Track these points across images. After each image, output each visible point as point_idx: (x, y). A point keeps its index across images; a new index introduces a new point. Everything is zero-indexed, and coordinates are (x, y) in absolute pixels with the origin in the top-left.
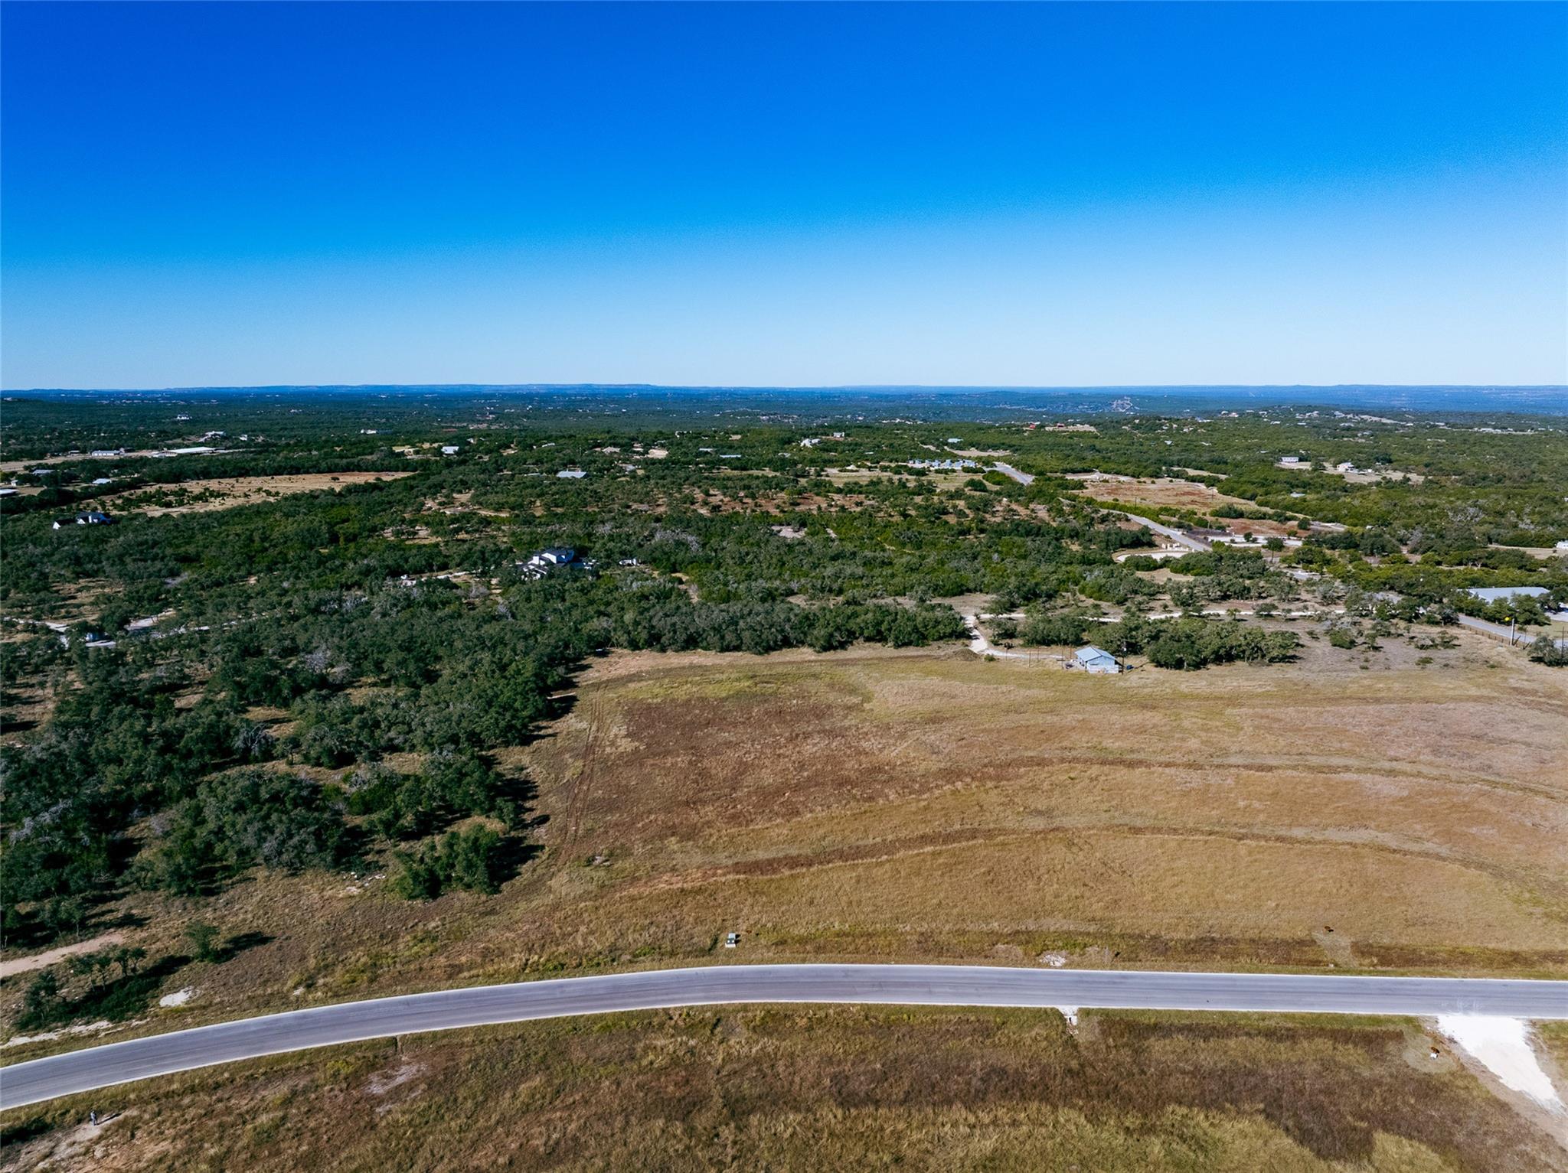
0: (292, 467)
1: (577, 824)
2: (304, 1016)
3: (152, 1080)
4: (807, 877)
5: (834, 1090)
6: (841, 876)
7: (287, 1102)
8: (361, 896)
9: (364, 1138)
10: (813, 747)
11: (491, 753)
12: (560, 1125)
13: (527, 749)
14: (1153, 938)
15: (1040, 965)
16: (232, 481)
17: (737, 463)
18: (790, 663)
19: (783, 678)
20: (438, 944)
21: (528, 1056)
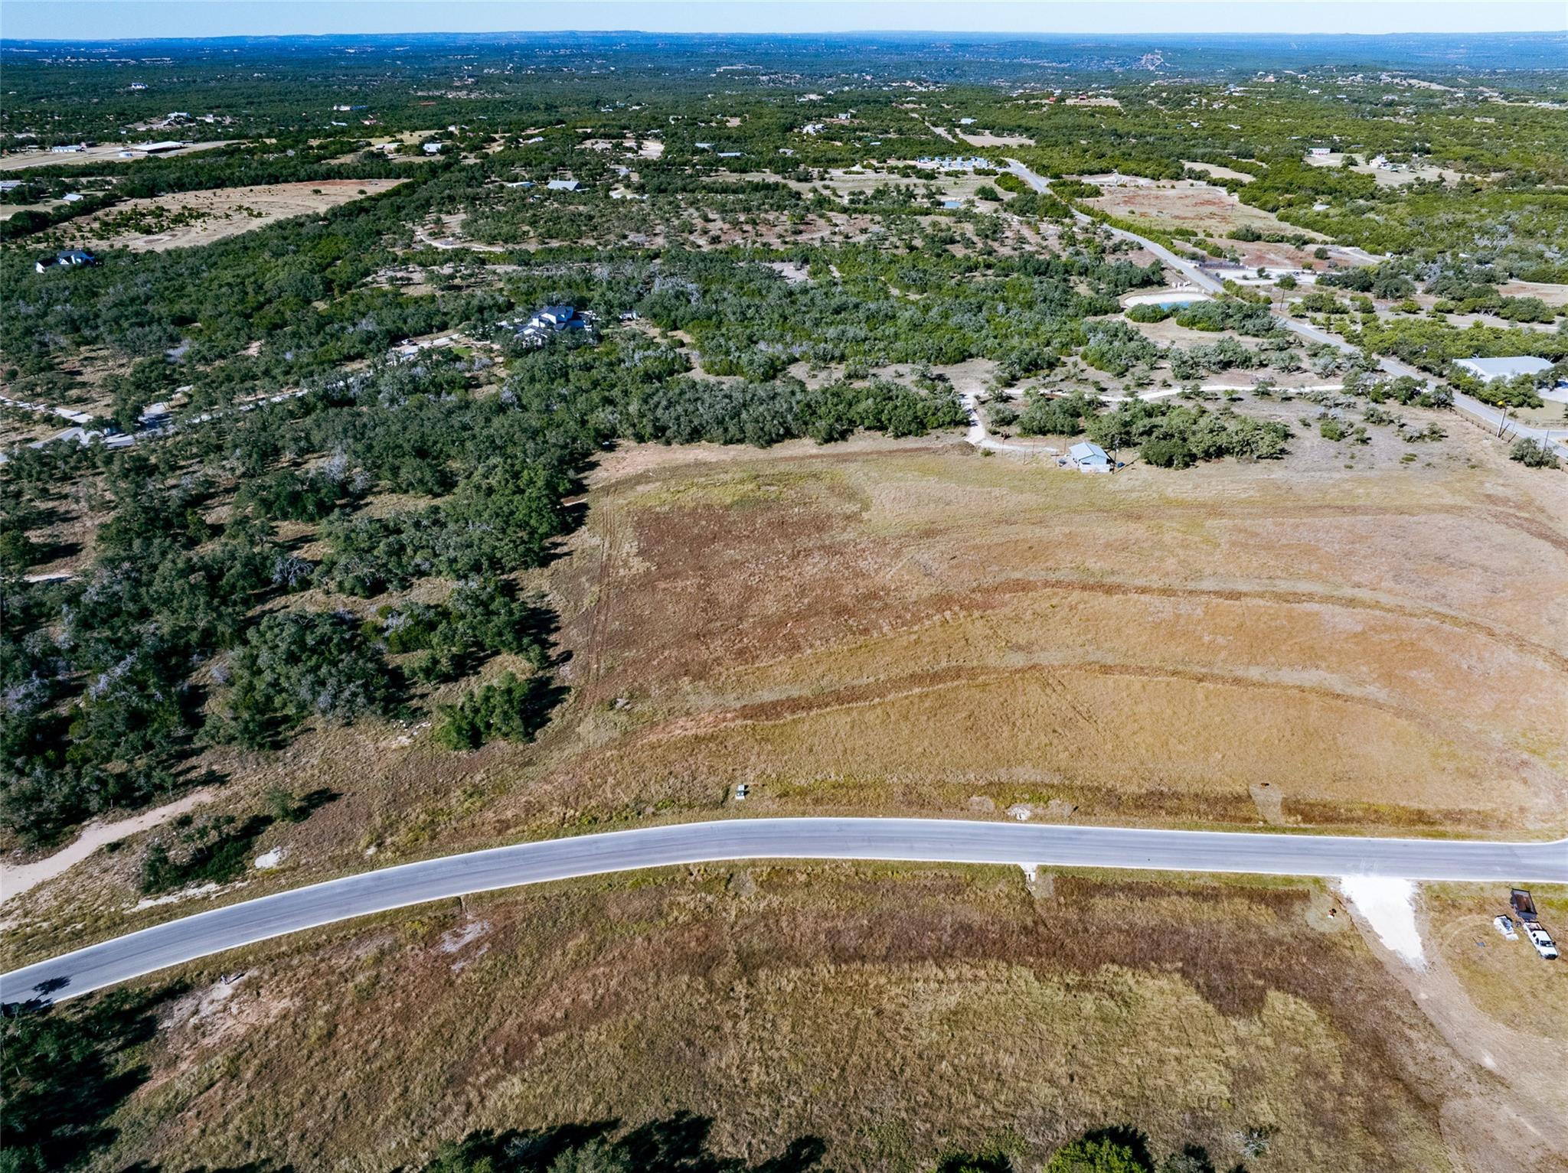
0: (270, 175)
1: (598, 662)
2: (380, 878)
3: (264, 942)
4: (807, 723)
5: (829, 945)
6: (837, 720)
7: (378, 961)
8: (412, 746)
9: (445, 995)
10: (814, 568)
11: (512, 576)
12: (604, 980)
13: (547, 572)
14: (1109, 791)
15: (1007, 819)
16: (209, 193)
17: (736, 165)
18: (792, 458)
19: (784, 479)
20: (486, 798)
21: (572, 913)
